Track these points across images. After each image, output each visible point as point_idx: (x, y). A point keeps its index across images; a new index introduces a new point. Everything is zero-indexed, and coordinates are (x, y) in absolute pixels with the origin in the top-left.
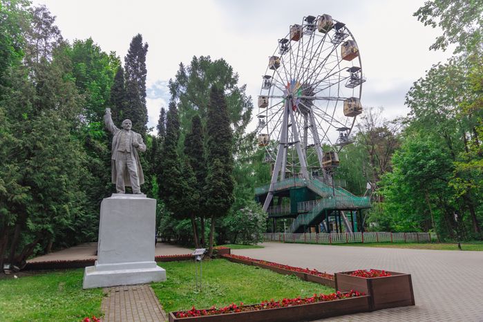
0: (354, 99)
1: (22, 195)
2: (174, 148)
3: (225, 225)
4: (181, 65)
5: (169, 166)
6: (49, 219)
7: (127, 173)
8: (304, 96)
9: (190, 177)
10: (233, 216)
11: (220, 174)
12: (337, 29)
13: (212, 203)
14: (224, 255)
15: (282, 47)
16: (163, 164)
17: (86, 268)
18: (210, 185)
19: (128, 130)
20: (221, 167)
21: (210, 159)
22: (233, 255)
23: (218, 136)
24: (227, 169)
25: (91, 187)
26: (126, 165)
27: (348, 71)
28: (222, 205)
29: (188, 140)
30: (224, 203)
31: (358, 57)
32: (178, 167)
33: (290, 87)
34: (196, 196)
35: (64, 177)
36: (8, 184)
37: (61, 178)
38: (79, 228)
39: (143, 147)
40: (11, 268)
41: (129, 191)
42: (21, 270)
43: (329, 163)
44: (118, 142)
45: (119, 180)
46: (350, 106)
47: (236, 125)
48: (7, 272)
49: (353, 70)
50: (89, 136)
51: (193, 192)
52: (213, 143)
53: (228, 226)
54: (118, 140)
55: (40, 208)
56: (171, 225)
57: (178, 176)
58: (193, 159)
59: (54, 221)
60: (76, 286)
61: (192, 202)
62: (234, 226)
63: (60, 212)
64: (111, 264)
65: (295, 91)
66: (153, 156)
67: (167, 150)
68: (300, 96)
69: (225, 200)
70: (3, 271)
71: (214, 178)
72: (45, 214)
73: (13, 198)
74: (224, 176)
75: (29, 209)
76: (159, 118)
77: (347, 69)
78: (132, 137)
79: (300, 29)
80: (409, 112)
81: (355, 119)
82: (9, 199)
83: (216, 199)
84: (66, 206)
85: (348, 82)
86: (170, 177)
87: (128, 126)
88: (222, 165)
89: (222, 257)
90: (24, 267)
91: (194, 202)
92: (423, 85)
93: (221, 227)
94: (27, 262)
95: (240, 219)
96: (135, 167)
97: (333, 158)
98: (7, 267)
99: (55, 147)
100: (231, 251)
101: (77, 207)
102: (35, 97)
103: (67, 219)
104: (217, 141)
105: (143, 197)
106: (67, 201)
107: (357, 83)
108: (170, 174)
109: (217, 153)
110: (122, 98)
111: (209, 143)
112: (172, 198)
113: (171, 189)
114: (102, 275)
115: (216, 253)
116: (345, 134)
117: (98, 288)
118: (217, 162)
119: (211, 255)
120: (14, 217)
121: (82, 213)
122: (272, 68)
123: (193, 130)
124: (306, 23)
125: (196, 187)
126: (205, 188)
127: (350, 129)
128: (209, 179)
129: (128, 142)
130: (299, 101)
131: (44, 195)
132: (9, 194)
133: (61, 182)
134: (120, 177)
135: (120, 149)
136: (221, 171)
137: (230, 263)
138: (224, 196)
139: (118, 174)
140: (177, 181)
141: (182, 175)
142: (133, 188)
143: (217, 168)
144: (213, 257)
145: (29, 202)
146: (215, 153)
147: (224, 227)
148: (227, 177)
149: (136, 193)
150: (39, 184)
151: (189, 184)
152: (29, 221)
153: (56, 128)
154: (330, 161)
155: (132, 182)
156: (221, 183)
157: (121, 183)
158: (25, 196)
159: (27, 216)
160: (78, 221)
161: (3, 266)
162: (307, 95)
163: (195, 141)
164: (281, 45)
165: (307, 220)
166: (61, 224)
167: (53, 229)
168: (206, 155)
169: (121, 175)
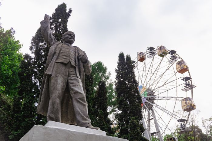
0: (188, 99)
12: (172, 54)
26: (68, 83)
27: (183, 80)
31: (187, 72)
46: (186, 103)
49: (187, 79)
68: (146, 96)
77: (182, 78)
79: (144, 55)
81: (190, 113)
85: (183, 86)
87: (72, 37)
107: (190, 88)
124: (149, 51)
127: (187, 121)
130: (145, 100)
135: (60, 60)
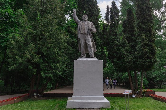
1: (37, 59)
2: (115, 29)
3: (153, 76)
5: (113, 40)
6: (50, 71)
7: (86, 45)
9: (126, 46)
10: (159, 70)
11: (145, 44)
13: (141, 62)
14: (150, 95)
16: (109, 39)
17: (69, 97)
18: (139, 51)
19: (85, 21)
20: (146, 40)
21: (139, 35)
22: (156, 96)
23: (144, 19)
24: (150, 40)
25: (72, 54)
26: (86, 41)
28: (147, 63)
29: (125, 24)
30: (149, 62)
32: (118, 41)
34: (130, 58)
35: (56, 50)
36: (31, 54)
37: (55, 50)
38: (66, 76)
39: (94, 30)
40: (37, 95)
41: (88, 56)
42: (42, 97)
44: (80, 28)
45: (82, 50)
47: (159, 11)
48: (36, 97)
50: (69, 27)
51: (128, 56)
52: (140, 24)
53: (155, 77)
54: (80, 27)
55: (47, 66)
56: (119, 75)
57: (119, 46)
58: (129, 35)
59: (53, 73)
60: (64, 106)
61: (128, 62)
62: (159, 77)
63: (56, 68)
64: (80, 96)
66: (103, 35)
67: (111, 31)
69: (149, 60)
70: (34, 96)
71: (142, 46)
72: (49, 69)
73: (33, 61)
74: (148, 45)
75: (42, 66)
76: (106, 12)
78: (88, 24)
82: (32, 62)
83: (143, 60)
84: (58, 65)
86: (114, 47)
87: (86, 18)
88: (147, 38)
89: (149, 96)
90: (43, 95)
91: (129, 62)
93: (151, 77)
94: (45, 93)
95: (163, 73)
96: (90, 42)
98: (35, 94)
99: (51, 34)
100: (155, 92)
101: (64, 65)
102: (40, 8)
103: (59, 71)
104: (143, 23)
105: (95, 59)
106: (58, 62)
108: (113, 46)
109: (143, 30)
110: (84, 3)
111: (138, 25)
112: (115, 60)
113: (114, 54)
114: (75, 102)
115: (145, 93)
117: (74, 108)
118: (144, 36)
119: (141, 94)
120: (35, 70)
121: (66, 68)
123: (128, 18)
125: (131, 53)
126: (136, 53)
128: (138, 47)
129: (86, 28)
131: (48, 59)
132: (32, 59)
133: (55, 52)
134: (82, 48)
135: (82, 32)
136: (146, 42)
137: (153, 100)
138: (148, 58)
139: (82, 46)
140: (118, 49)
141: (121, 46)
142: (90, 54)
143: (143, 40)
144: (143, 96)
145: (41, 62)
146: (142, 30)
147: (153, 78)
148: (151, 46)
149: (92, 57)
150: (45, 53)
151: (125, 51)
152: (42, 72)
153: (51, 23)
155: (89, 51)
156: (147, 50)
157: (83, 52)
158: (39, 59)
159: (41, 70)
160: (66, 72)
161: (34, 94)
163: (129, 24)
166: (57, 74)
167: (53, 77)
168: (136, 33)
169: (83, 47)
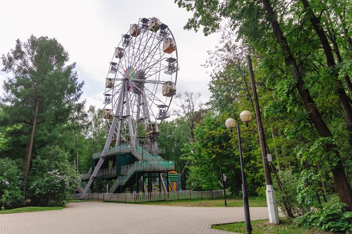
0: (170, 83)
4: (18, 41)
8: (139, 80)
12: (162, 29)
15: (125, 41)
27: (167, 61)
31: (175, 51)
33: (128, 72)
43: (151, 133)
46: (167, 88)
49: (171, 60)
65: (130, 75)
68: (134, 79)
77: (166, 59)
80: (211, 96)
81: (172, 99)
85: (166, 69)
92: (221, 76)
97: (154, 129)
107: (174, 70)
116: (164, 111)
122: (117, 57)
124: (141, 23)
127: (168, 107)
130: (133, 83)
154: (151, 132)
162: (140, 79)
164: (124, 39)
165: (123, 181)
